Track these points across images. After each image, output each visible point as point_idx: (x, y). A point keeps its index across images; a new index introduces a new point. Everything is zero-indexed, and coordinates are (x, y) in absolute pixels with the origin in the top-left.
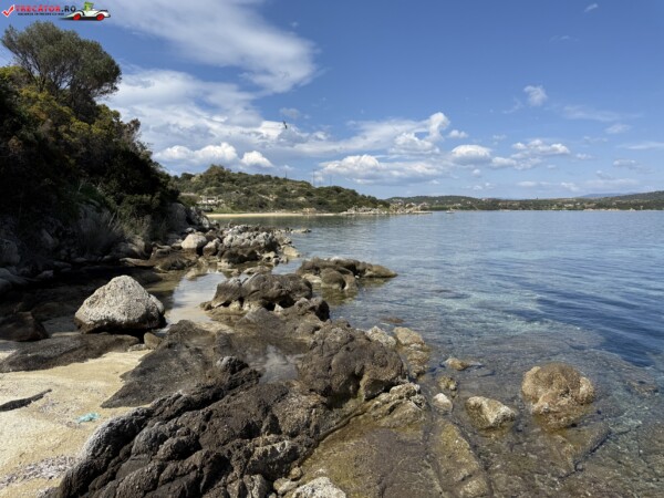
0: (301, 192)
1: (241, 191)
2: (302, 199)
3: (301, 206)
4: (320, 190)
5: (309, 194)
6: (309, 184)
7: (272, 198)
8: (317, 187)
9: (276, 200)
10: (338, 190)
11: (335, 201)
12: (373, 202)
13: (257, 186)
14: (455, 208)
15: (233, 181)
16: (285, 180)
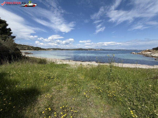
0: (32, 48)
2: (32, 49)
3: (32, 50)
4: (35, 48)
5: (33, 48)
6: (33, 47)
7: (27, 48)
10: (38, 47)
11: (37, 49)
12: (43, 49)
14: (58, 50)
15: (19, 46)
16: (29, 46)
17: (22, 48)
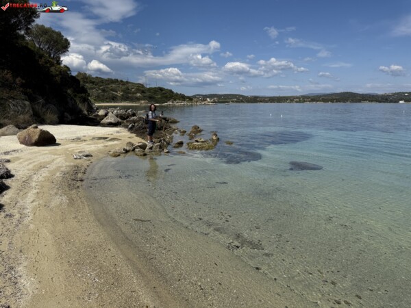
0: (138, 91)
1: (100, 89)
2: (139, 95)
3: (138, 99)
4: (150, 89)
6: (142, 86)
7: (119, 94)
8: (148, 87)
9: (122, 95)
10: (161, 89)
11: (159, 96)
12: (183, 97)
13: (109, 86)
14: (233, 102)
15: (93, 83)
16: (127, 82)
17: (104, 91)
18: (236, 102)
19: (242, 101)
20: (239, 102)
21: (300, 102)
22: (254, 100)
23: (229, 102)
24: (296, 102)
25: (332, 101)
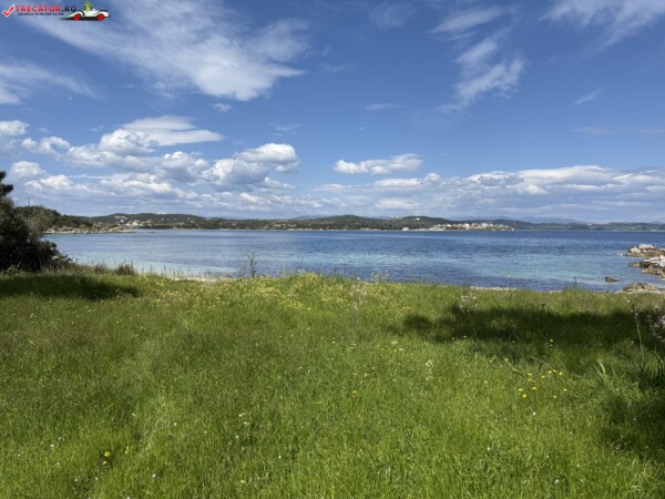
14: (179, 227)
18: (184, 227)
19: (194, 226)
20: (189, 228)
21: (281, 228)
22: (216, 224)
23: (171, 227)
24: (277, 228)
25: (324, 227)
